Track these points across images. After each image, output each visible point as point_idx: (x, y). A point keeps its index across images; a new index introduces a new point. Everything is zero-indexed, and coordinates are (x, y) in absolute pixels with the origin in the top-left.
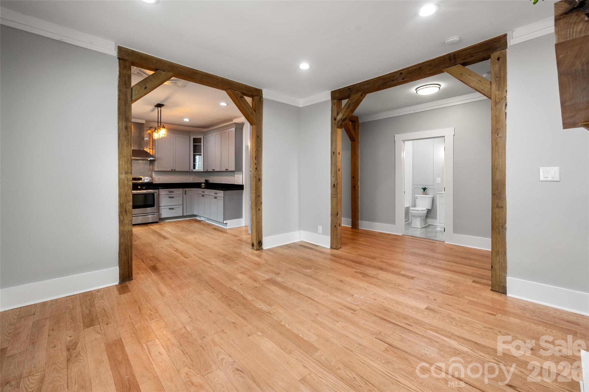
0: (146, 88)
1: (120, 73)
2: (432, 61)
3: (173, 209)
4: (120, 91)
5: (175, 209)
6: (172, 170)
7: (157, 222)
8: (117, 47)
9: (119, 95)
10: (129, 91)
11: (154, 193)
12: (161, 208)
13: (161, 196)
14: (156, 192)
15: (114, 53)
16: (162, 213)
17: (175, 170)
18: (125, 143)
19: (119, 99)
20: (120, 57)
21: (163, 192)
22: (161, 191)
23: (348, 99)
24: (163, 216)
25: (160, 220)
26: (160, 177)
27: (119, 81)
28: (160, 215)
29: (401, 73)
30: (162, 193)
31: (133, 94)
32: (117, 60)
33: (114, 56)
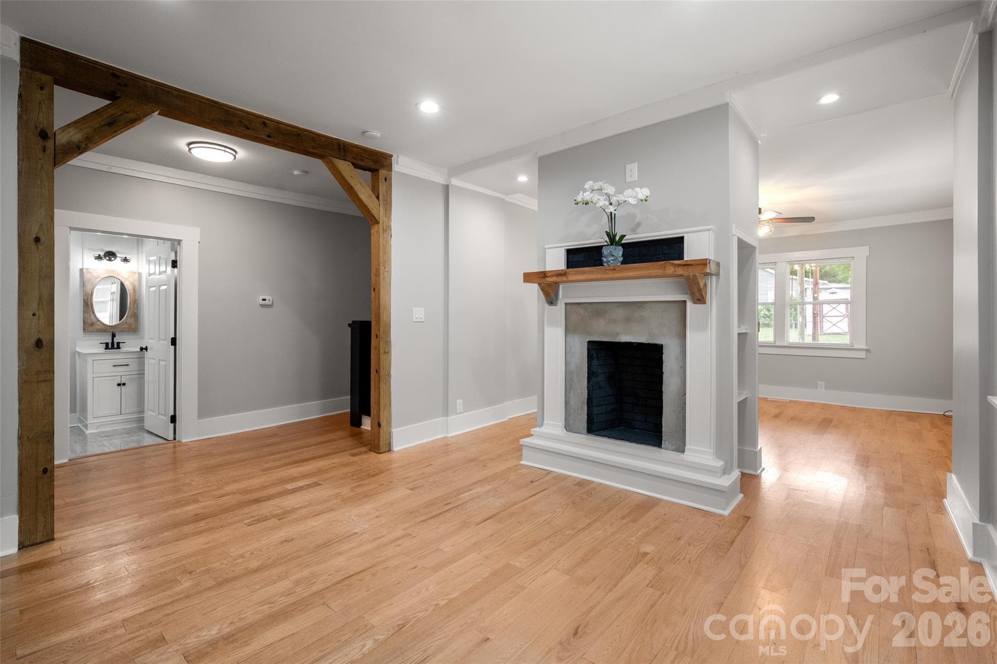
2: (317, 135)
23: (111, 102)
29: (264, 123)
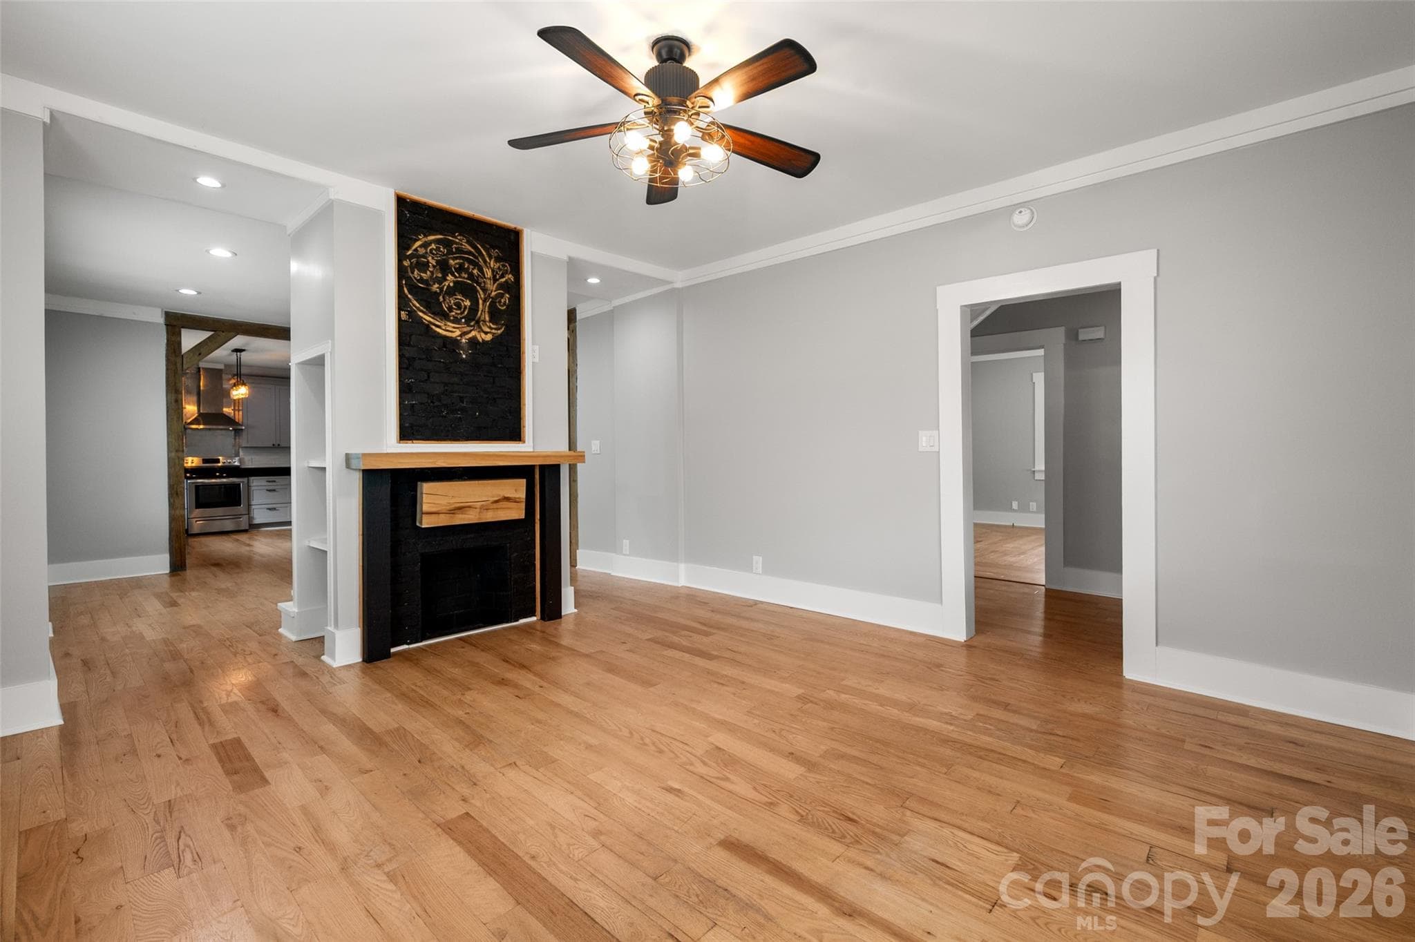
0: (200, 354)
1: (168, 340)
3: (275, 509)
4: (168, 360)
5: (278, 510)
6: (274, 445)
7: (245, 531)
8: (164, 313)
9: (167, 365)
10: (179, 360)
11: (240, 484)
12: (253, 507)
13: (253, 488)
14: (243, 482)
15: (161, 320)
16: (255, 516)
17: (279, 445)
18: (175, 417)
19: (167, 369)
20: (168, 323)
21: (257, 483)
22: (251, 481)
24: (257, 521)
25: (253, 527)
26: (253, 457)
27: (167, 350)
28: (251, 519)
30: (254, 484)
31: (184, 362)
32: (164, 327)
33: (158, 324)
